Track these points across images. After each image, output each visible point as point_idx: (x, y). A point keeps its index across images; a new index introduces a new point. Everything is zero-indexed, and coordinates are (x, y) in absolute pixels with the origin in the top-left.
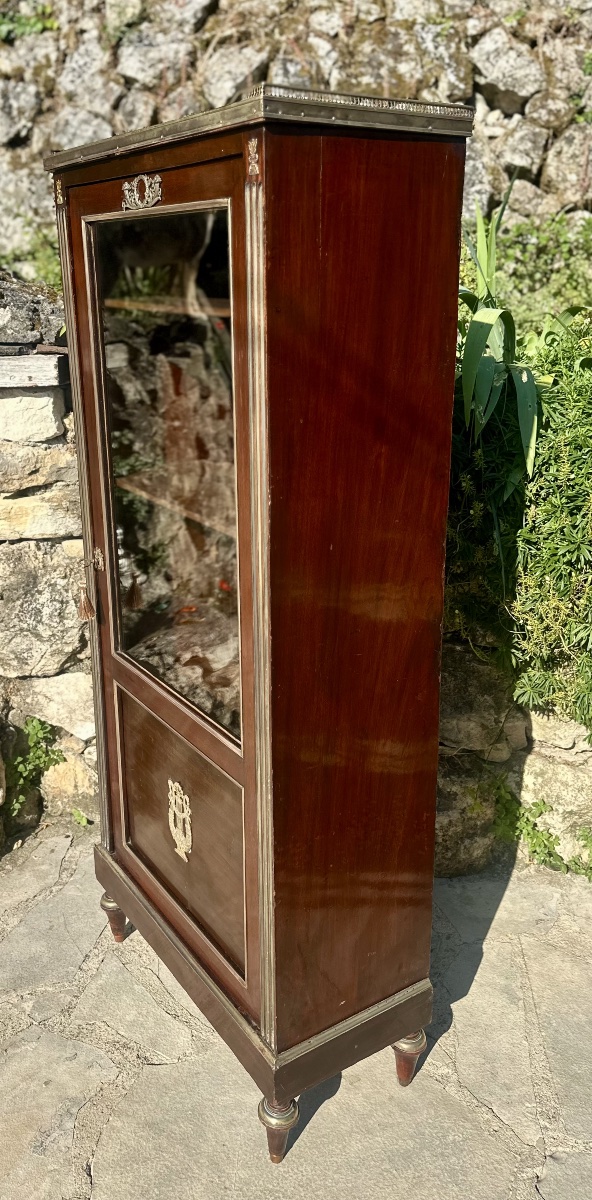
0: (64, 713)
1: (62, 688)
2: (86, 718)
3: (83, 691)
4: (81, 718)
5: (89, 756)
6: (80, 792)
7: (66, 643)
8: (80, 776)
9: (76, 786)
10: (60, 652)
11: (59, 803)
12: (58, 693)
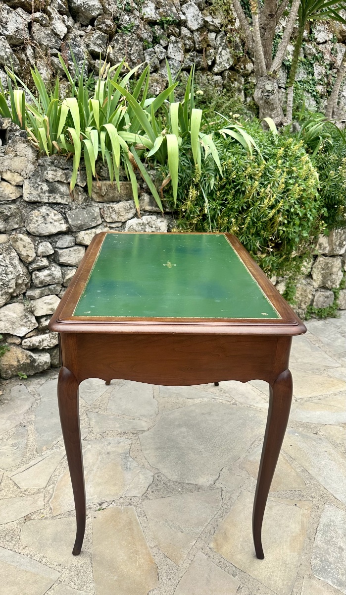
0: (8, 325)
1: (7, 312)
2: (22, 325)
3: (19, 312)
4: (19, 326)
5: (25, 344)
6: (21, 363)
7: (10, 288)
8: (20, 355)
9: (18, 361)
10: (6, 293)
11: (10, 372)
12: (5, 316)
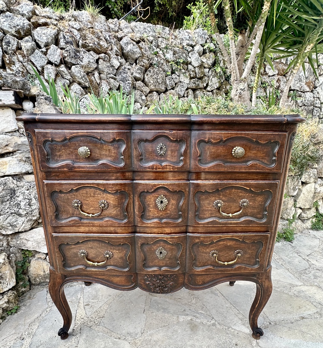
0: (35, 244)
6: (46, 273)
7: (33, 216)
8: (46, 267)
9: (44, 271)
10: (31, 220)
11: (38, 279)
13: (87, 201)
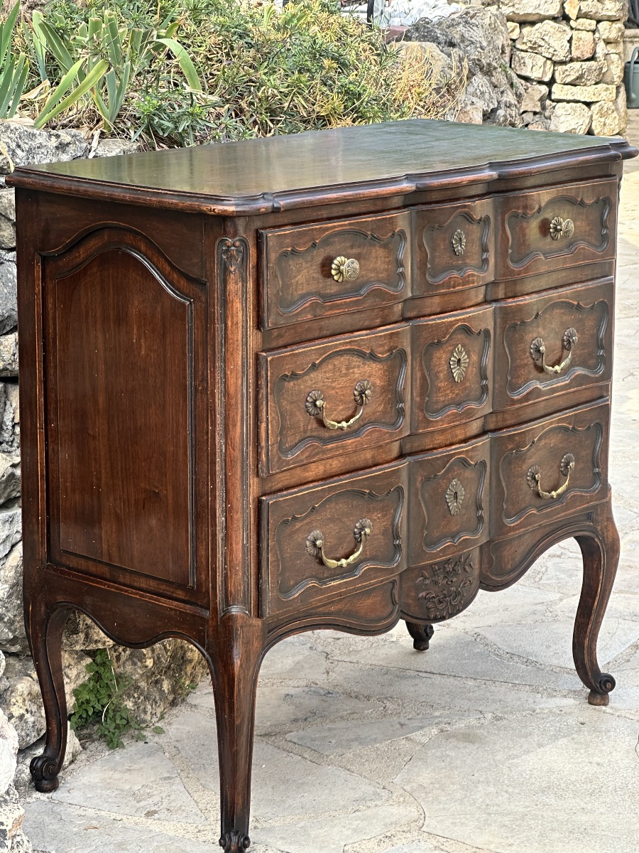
13: (334, 388)
